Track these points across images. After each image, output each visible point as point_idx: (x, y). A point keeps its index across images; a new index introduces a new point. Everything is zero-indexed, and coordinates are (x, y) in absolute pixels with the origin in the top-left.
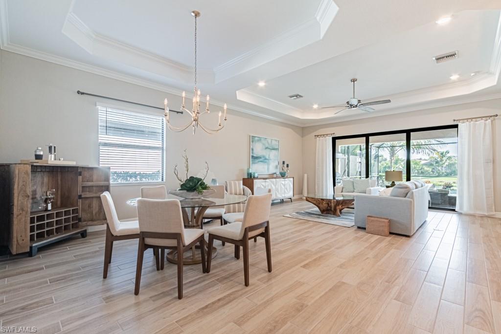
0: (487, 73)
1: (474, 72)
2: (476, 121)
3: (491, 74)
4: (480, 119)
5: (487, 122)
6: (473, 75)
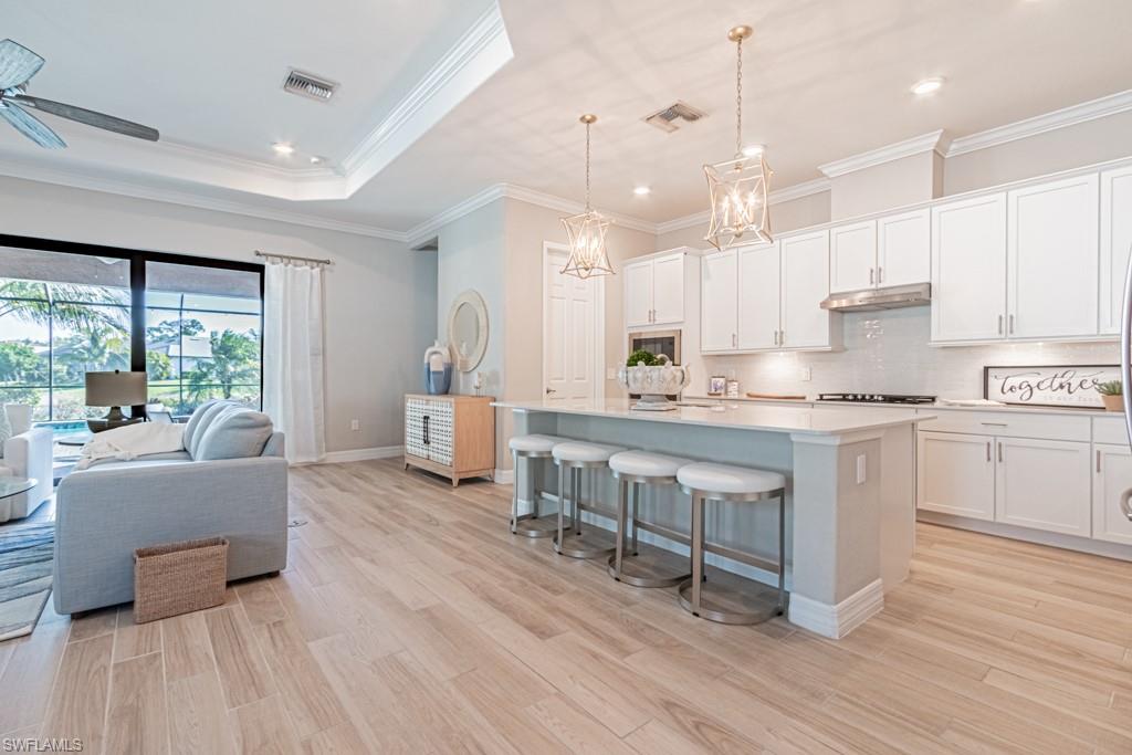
0: (333, 168)
1: (319, 157)
2: (296, 266)
3: (339, 172)
4: (303, 262)
5: (314, 271)
6: (315, 163)
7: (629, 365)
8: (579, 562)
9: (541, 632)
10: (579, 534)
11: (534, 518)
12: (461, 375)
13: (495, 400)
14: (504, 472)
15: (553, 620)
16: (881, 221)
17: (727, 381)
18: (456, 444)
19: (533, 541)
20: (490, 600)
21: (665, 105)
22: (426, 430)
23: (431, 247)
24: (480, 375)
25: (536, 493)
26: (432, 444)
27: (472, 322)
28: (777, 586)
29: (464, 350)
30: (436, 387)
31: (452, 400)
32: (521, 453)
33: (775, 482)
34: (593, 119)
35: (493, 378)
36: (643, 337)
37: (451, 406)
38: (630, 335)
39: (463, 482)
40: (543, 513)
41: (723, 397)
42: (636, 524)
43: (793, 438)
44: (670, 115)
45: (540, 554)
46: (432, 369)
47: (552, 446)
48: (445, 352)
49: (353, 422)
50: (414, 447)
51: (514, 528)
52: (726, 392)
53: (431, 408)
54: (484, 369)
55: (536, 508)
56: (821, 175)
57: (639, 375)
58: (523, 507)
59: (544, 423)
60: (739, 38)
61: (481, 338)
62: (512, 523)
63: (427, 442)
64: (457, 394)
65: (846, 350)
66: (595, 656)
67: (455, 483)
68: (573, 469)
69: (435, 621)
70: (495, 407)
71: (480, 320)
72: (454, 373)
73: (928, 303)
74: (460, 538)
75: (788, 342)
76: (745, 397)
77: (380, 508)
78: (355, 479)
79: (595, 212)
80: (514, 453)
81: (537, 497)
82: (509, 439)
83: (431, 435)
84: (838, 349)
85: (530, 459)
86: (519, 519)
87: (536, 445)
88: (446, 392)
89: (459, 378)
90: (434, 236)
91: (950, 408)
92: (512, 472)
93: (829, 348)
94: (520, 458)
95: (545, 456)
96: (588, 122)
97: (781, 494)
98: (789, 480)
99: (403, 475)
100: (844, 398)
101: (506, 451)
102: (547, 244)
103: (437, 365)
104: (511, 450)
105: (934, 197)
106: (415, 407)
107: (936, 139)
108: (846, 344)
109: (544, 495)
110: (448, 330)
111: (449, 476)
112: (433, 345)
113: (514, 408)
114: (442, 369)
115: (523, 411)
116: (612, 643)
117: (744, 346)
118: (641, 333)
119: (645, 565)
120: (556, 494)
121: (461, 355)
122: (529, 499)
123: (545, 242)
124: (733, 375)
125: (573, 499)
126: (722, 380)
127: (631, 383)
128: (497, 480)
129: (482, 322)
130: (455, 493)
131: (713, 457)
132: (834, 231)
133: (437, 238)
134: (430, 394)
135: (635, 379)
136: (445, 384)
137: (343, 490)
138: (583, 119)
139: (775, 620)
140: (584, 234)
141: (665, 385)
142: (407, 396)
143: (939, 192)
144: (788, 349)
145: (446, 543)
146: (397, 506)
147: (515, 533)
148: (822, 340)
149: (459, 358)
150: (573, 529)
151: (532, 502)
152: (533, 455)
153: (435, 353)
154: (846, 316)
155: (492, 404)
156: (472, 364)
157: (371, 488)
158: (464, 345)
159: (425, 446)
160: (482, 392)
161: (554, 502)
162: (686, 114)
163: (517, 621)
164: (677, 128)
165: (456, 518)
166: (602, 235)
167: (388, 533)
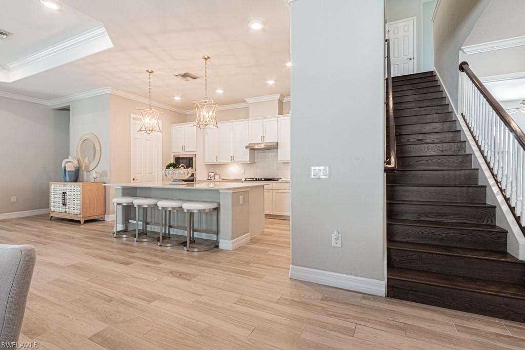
3: (6, 69)
7: (167, 168)
8: (145, 243)
9: (126, 264)
10: (146, 234)
11: (126, 231)
12: (85, 172)
13: (105, 183)
14: (110, 216)
15: (132, 260)
16: (265, 120)
17: (215, 174)
18: (83, 204)
19: (125, 239)
20: (105, 259)
21: (183, 72)
22: (64, 199)
23: (67, 109)
24: (96, 172)
25: (126, 221)
26: (67, 206)
27: (91, 147)
28: (216, 240)
29: (86, 161)
30: (69, 179)
31: (81, 184)
32: (119, 204)
33: (215, 205)
34: (152, 72)
35: (105, 174)
36: (180, 156)
37: (80, 187)
38: (174, 156)
39: (86, 222)
40: (130, 229)
41: (213, 180)
42: (170, 227)
43: (220, 191)
44: (185, 76)
45: (128, 243)
46: (67, 170)
47: (133, 201)
48: (75, 162)
49: (12, 198)
50: (56, 207)
51: (115, 236)
52: (214, 179)
53: (67, 188)
54: (100, 169)
55: (126, 227)
56: (245, 101)
57: (170, 172)
58: (120, 227)
59: (130, 191)
60: (206, 59)
61: (96, 156)
62: (114, 233)
63: (64, 204)
64: (83, 181)
65: (255, 163)
66: (147, 266)
67: (82, 222)
68: (144, 208)
69: (76, 268)
70: (105, 186)
71: (96, 148)
72: (81, 172)
73: (277, 148)
74: (87, 242)
75: (236, 160)
76: (221, 180)
77: (38, 236)
78: (17, 226)
79: (153, 109)
80: (115, 204)
81: (127, 223)
82: (112, 199)
83: (67, 201)
84: (252, 162)
85: (123, 206)
86: (117, 232)
87: (126, 201)
88: (76, 181)
89: (84, 175)
90: (68, 105)
91: (282, 182)
92: (114, 216)
93: (249, 162)
94: (118, 206)
95: (131, 204)
96: (150, 73)
97: (217, 209)
98: (219, 205)
99: (50, 222)
100: (256, 180)
101: (111, 205)
102: (132, 116)
103: (70, 167)
104: (114, 203)
105: (279, 114)
106: (56, 189)
107: (279, 96)
108: (256, 161)
109: (130, 221)
110: (77, 151)
111: (79, 220)
112: (68, 158)
113: (115, 186)
114: (73, 170)
115: (120, 187)
116: (155, 262)
117: (220, 161)
118: (179, 155)
119: (173, 240)
120: (135, 220)
121: (85, 163)
122: (123, 224)
123: (131, 115)
124: (217, 172)
125: (143, 221)
126: (213, 174)
127: (167, 175)
128: (106, 220)
129: (98, 148)
130: (82, 226)
131: (197, 199)
132: (250, 122)
133: (69, 106)
134: (66, 181)
135: (169, 174)
136: (76, 176)
137: (10, 231)
138: (147, 71)
139: (215, 249)
140: (148, 116)
141: (181, 175)
142: (51, 183)
143: (281, 113)
144: (236, 162)
145: (80, 244)
146: (48, 234)
147: (116, 237)
148: (247, 160)
149: (84, 164)
150: (143, 233)
151: (125, 225)
152: (125, 204)
153: (69, 162)
154: (256, 151)
155: (104, 185)
156: (91, 167)
157: (29, 229)
158: (87, 158)
159: (63, 207)
160: (98, 180)
161: (134, 224)
162: (192, 76)
163: (116, 262)
164: (188, 80)
165: (84, 235)
166: (157, 118)
167: (45, 244)
